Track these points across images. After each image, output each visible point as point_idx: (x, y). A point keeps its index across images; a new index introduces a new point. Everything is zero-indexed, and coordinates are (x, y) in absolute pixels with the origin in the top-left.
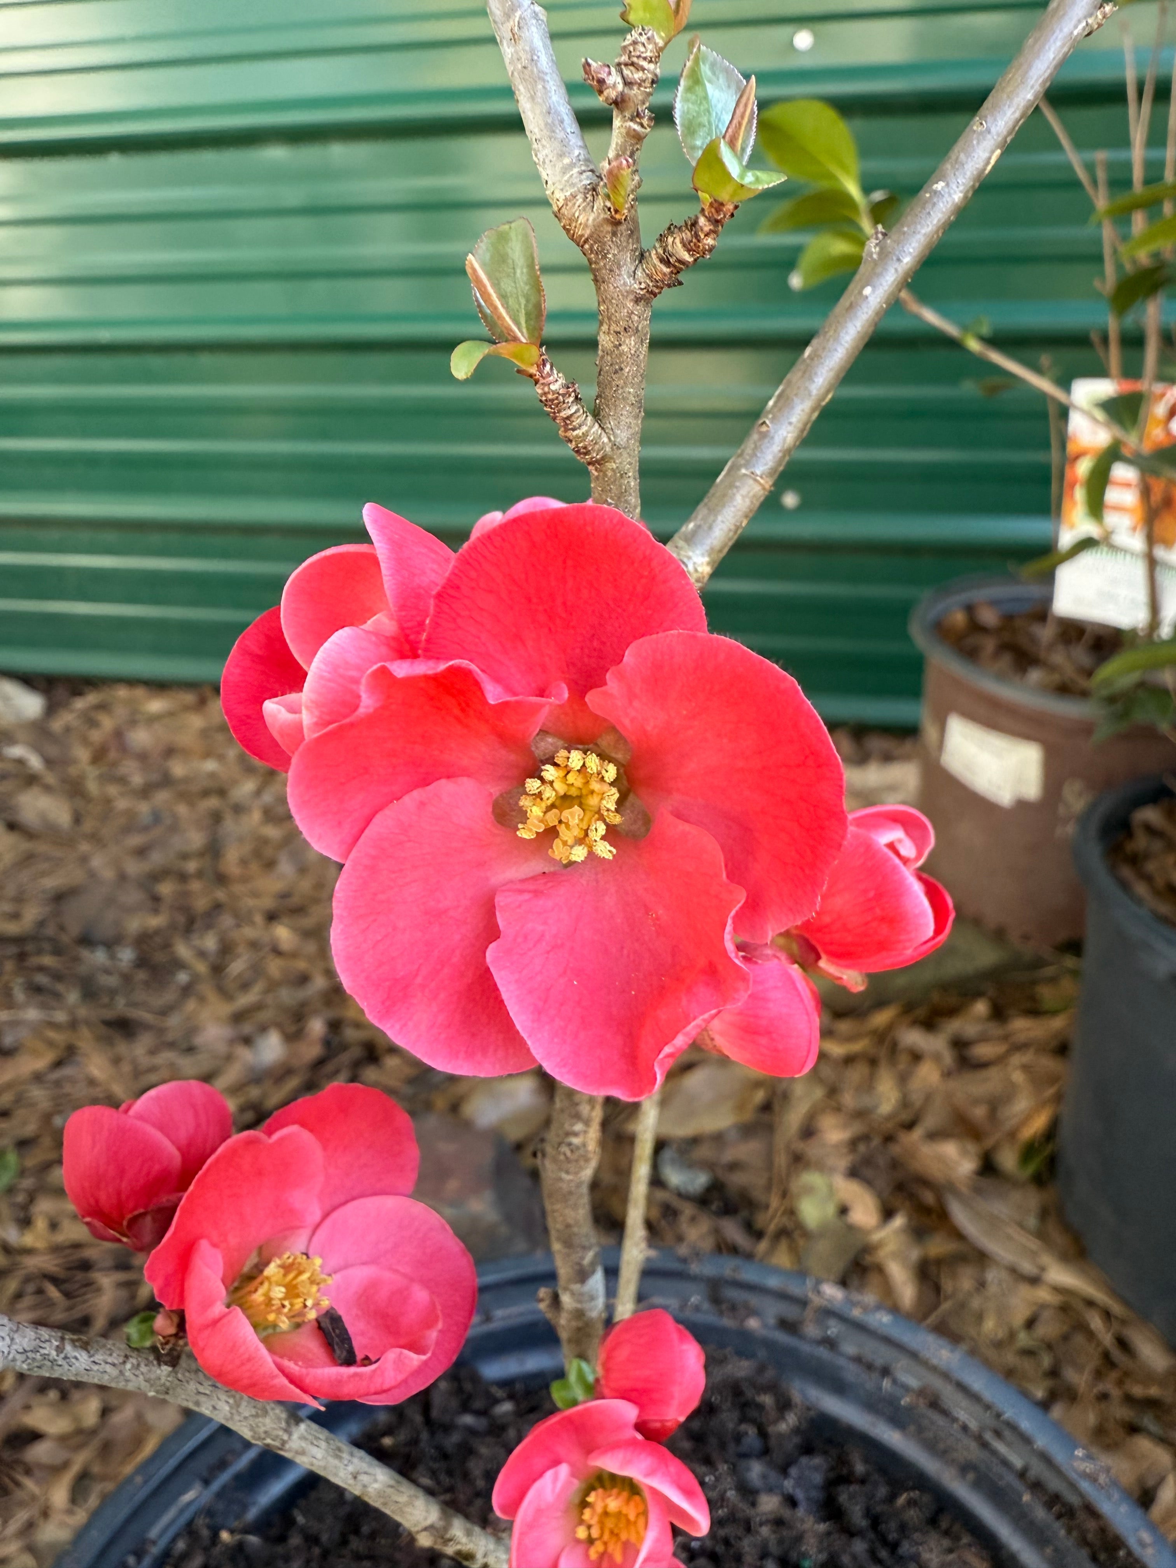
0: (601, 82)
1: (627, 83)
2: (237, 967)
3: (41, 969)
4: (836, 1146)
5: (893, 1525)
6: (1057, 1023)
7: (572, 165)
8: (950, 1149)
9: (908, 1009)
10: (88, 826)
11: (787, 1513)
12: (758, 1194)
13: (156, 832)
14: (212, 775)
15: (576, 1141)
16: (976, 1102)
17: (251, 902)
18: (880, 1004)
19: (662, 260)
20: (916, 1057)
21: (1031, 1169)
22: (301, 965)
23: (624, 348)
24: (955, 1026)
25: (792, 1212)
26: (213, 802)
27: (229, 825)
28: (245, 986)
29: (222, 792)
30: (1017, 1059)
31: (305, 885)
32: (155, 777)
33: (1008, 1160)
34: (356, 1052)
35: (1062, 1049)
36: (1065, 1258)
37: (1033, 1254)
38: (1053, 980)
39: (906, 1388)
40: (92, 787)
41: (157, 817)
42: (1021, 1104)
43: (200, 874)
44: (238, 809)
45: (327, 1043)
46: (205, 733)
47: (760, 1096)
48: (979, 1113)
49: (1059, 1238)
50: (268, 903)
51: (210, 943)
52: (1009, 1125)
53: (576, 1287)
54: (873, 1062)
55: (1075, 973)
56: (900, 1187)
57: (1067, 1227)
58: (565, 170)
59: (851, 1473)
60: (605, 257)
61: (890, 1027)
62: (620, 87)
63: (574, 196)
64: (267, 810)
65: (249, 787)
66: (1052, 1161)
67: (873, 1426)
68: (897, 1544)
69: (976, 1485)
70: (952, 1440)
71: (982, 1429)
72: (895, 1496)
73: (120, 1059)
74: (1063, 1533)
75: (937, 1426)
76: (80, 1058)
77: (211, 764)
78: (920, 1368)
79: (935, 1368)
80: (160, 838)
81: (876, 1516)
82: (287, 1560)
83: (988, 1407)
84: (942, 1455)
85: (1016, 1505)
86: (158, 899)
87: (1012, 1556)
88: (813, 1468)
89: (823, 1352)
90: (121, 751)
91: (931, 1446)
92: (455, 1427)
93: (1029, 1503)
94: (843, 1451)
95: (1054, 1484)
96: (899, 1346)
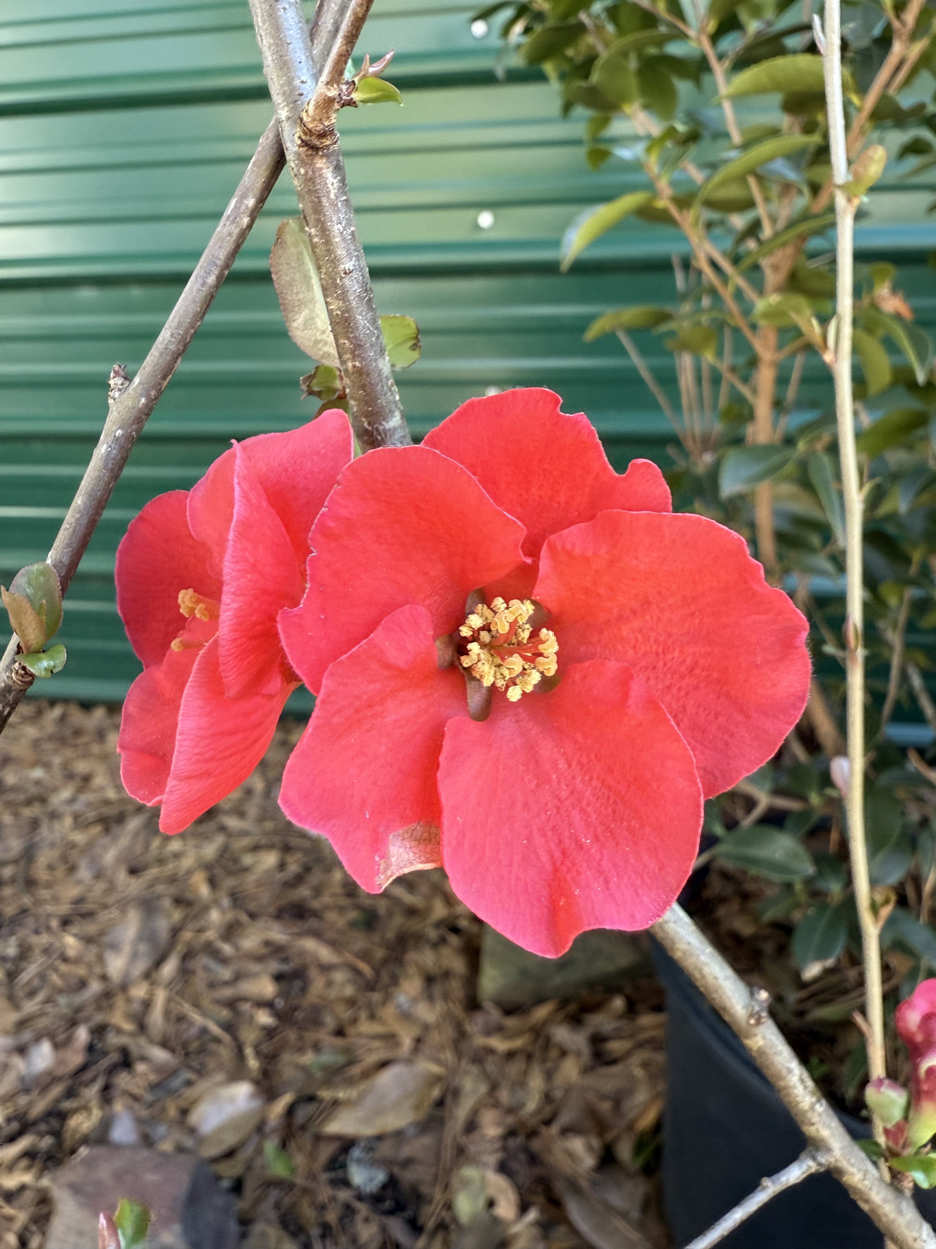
2: (30, 971)
4: (492, 1140)
8: (578, 1145)
9: (564, 1002)
12: (424, 1190)
14: (38, 783)
16: (603, 1097)
17: (49, 908)
21: (642, 1159)
22: (81, 971)
24: (596, 1021)
25: (449, 1206)
27: (44, 831)
28: (32, 994)
29: (43, 800)
30: (637, 1055)
31: (98, 889)
33: (625, 1150)
34: (114, 1057)
42: (641, 1096)
43: (13, 881)
44: (54, 816)
45: (90, 1048)
46: (36, 743)
47: (436, 1093)
48: (605, 1107)
49: (655, 1229)
50: (64, 909)
52: (631, 1115)
54: (529, 1057)
56: (538, 1183)
57: (663, 1220)
61: (546, 1022)
64: (76, 817)
65: (66, 793)
66: (658, 1153)
77: (37, 773)
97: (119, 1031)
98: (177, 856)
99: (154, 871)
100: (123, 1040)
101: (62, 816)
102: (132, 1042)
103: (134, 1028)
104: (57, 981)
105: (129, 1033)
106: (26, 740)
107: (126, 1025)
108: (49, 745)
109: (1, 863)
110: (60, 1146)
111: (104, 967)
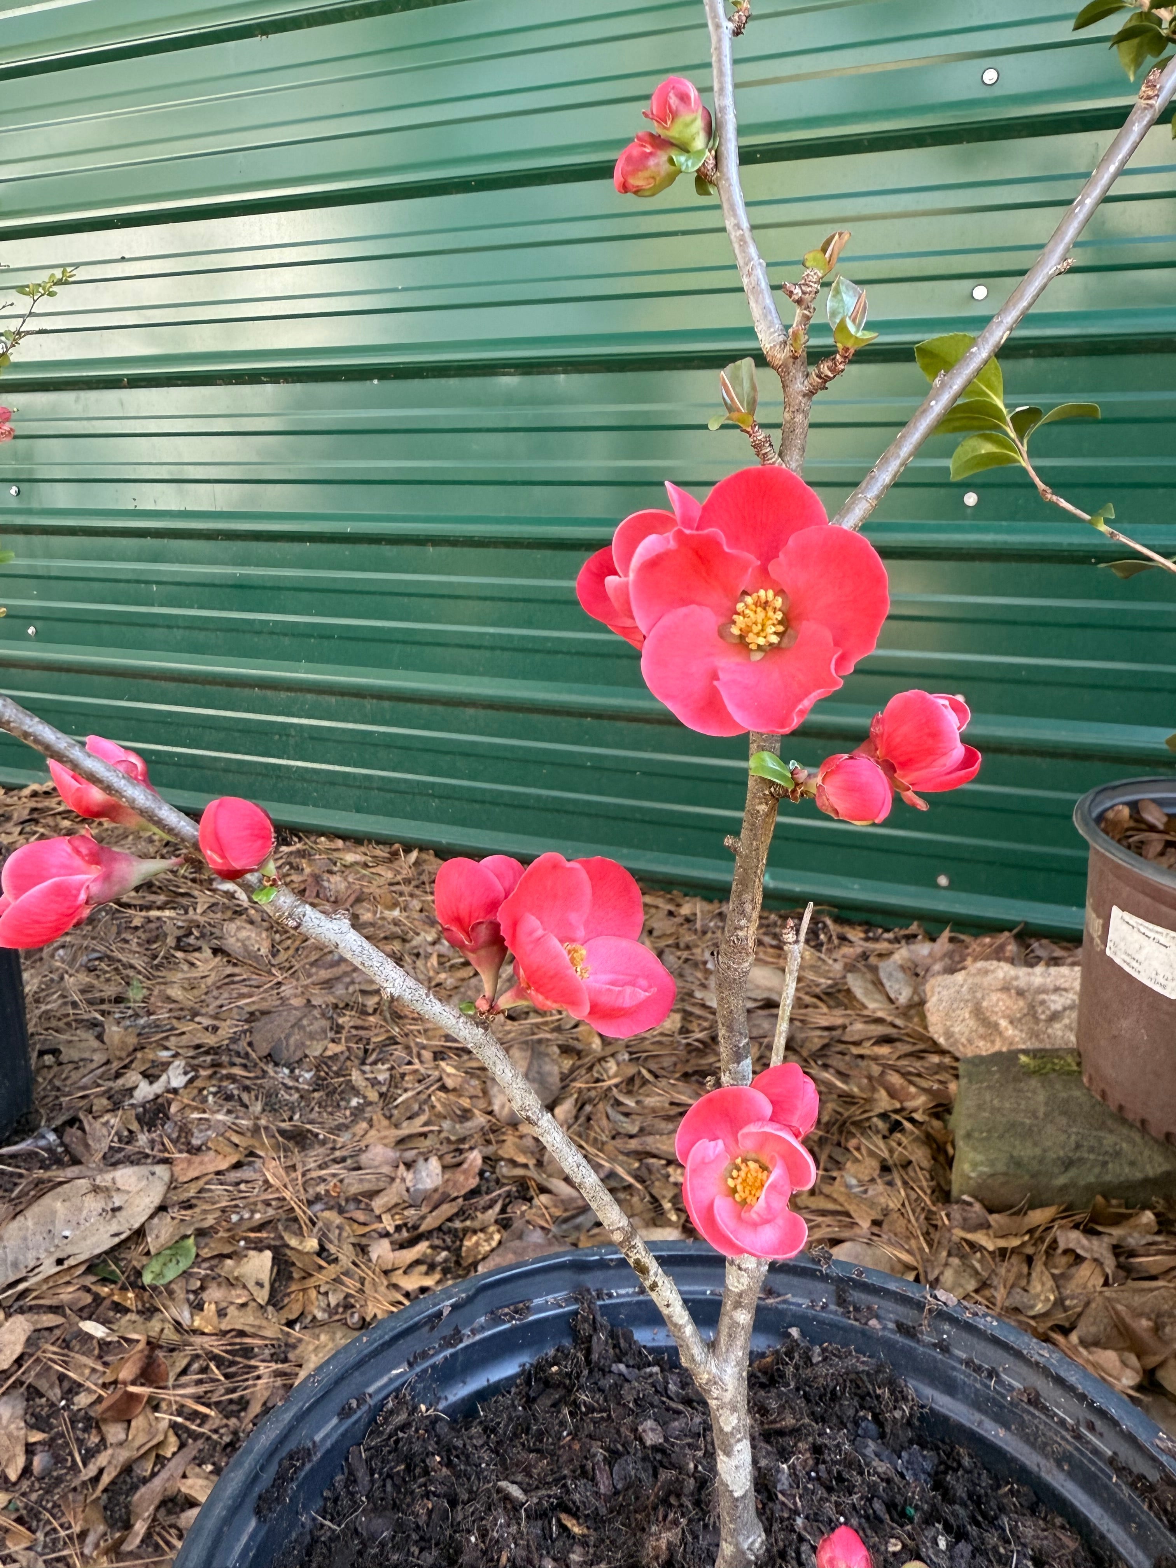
3: (232, 1078)
8: (1109, 1358)
10: (283, 956)
11: (896, 1478)
16: (1138, 1315)
17: (422, 1040)
18: (1037, 1204)
20: (1076, 1259)
22: (465, 1102)
23: (796, 420)
24: (1117, 1233)
39: (1012, 1388)
48: (1144, 1325)
54: (1030, 1260)
59: (959, 1464)
61: (1049, 1228)
67: (980, 1423)
68: (996, 1518)
69: (1071, 1475)
70: (1050, 1434)
71: (1078, 1423)
72: (999, 1487)
73: (294, 1167)
74: (1145, 1507)
75: (1036, 1421)
76: (258, 1163)
77: (396, 913)
78: (1024, 1370)
79: (1037, 1364)
80: (346, 974)
81: (979, 1497)
82: (471, 1438)
83: (1082, 1397)
84: (1042, 1449)
85: (1106, 1487)
86: (339, 1029)
87: (1103, 1537)
88: (924, 1457)
89: (938, 1355)
90: (318, 896)
91: (1031, 1440)
92: (610, 1372)
93: (1116, 1484)
94: (953, 1448)
95: (1141, 1466)
96: (1005, 1347)
97: (513, 1163)
100: (519, 1172)
101: (428, 956)
102: (533, 1173)
103: (532, 1163)
104: (439, 1107)
105: (525, 1166)
106: (382, 881)
107: (521, 1159)
108: (406, 889)
109: (363, 992)
110: (458, 1263)
111: (490, 1103)
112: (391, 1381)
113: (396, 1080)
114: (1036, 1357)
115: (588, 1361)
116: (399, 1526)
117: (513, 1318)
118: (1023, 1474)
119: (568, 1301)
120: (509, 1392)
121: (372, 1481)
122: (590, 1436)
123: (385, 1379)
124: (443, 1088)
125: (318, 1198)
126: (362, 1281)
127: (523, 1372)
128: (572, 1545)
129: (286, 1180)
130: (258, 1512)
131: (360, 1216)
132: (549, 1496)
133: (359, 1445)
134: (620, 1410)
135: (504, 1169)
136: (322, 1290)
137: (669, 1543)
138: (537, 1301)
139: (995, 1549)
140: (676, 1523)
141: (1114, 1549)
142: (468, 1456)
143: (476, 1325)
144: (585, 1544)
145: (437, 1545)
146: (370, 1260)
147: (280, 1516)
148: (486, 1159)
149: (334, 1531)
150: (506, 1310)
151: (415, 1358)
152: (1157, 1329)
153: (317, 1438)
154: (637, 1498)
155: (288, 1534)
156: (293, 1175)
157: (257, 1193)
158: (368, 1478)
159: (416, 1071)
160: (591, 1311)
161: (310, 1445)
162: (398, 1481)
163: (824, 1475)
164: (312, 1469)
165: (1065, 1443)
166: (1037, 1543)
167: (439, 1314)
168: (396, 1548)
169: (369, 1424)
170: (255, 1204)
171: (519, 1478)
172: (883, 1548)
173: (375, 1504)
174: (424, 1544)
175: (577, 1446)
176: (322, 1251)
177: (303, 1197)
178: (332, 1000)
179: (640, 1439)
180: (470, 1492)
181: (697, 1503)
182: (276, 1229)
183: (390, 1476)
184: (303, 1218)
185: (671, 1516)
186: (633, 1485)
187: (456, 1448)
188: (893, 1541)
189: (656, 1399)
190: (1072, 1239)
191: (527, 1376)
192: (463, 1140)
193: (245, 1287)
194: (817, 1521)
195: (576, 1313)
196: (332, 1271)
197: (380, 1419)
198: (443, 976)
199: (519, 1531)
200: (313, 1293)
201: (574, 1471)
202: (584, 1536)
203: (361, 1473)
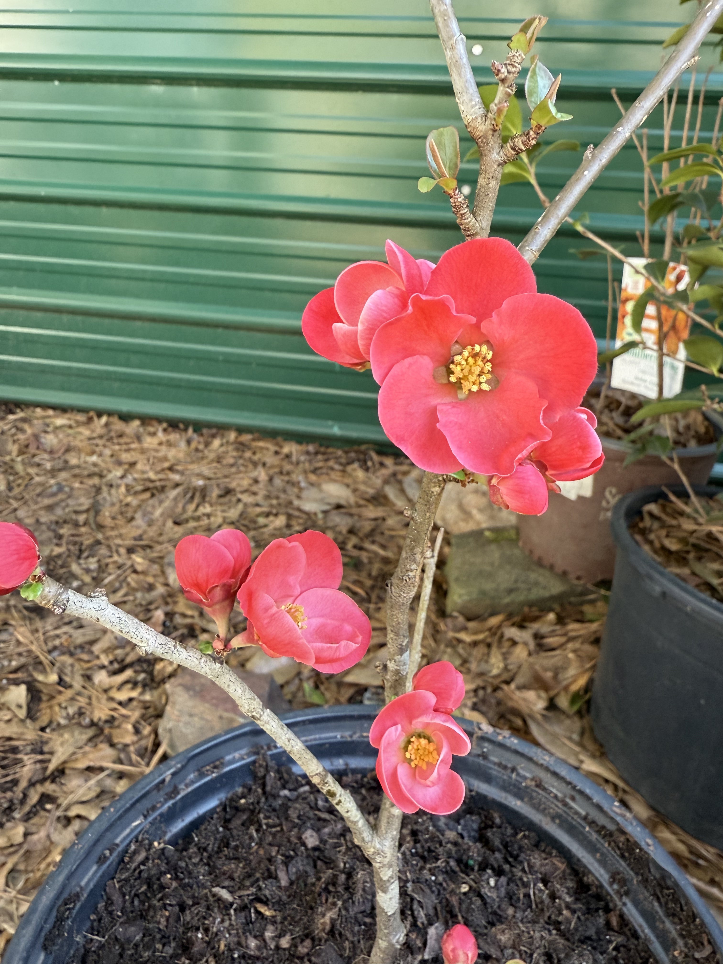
0: (499, 71)
1: (509, 72)
5: (516, 846)
6: (594, 626)
7: (476, 105)
8: (531, 695)
9: (510, 616)
10: (16, 491)
11: (460, 840)
13: (60, 496)
14: (95, 465)
15: (411, 574)
16: (546, 670)
17: (118, 541)
18: (493, 614)
19: (512, 148)
20: (514, 643)
21: (576, 708)
22: (150, 580)
23: (490, 185)
24: (535, 626)
26: (96, 481)
27: (105, 494)
29: (101, 475)
30: (570, 645)
31: (152, 532)
32: (60, 464)
33: (563, 702)
34: (183, 631)
35: (596, 641)
36: (593, 756)
37: (576, 754)
38: (592, 602)
39: (525, 778)
40: (19, 468)
41: (60, 489)
42: (572, 672)
43: (86, 523)
44: (111, 486)
45: (164, 625)
48: (549, 675)
49: (591, 746)
50: (129, 542)
51: (93, 564)
52: (565, 683)
53: (397, 658)
54: (489, 646)
55: (606, 599)
56: (502, 716)
57: (595, 740)
58: (473, 107)
59: (493, 823)
60: (488, 144)
61: (499, 627)
62: (506, 73)
63: (476, 118)
64: (128, 488)
65: (119, 473)
66: (588, 703)
67: (506, 799)
68: (518, 856)
69: (560, 826)
70: (549, 803)
71: (565, 797)
72: (517, 834)
73: (37, 631)
74: (606, 845)
75: (540, 796)
76: (11, 629)
77: (94, 458)
78: (533, 767)
79: (542, 765)
80: (62, 500)
81: (507, 843)
82: (190, 858)
83: (569, 783)
84: (543, 811)
85: (582, 833)
86: (60, 537)
87: (579, 860)
88: (473, 821)
89: (481, 761)
90: (38, 448)
91: (537, 807)
92: (279, 796)
93: (588, 832)
94: (489, 813)
95: (602, 820)
96: (522, 755)
97: (184, 616)
98: (208, 516)
99: (192, 524)
100: (188, 621)
101: (118, 486)
102: (197, 621)
103: (196, 614)
104: (133, 584)
105: (192, 617)
106: (82, 437)
107: (189, 612)
108: (100, 442)
109: (76, 512)
110: (152, 680)
111: (166, 578)
112: (132, 831)
113: (102, 568)
114: (541, 762)
115: (264, 793)
116: (147, 932)
117: (213, 772)
118: (531, 826)
119: (249, 755)
120: (212, 818)
121: (124, 901)
122: (270, 844)
123: (128, 831)
124: (135, 571)
125: (55, 648)
126: (90, 698)
127: (221, 804)
128: (266, 925)
129: (32, 638)
130: (45, 948)
131: (85, 657)
132: (248, 895)
133: (113, 878)
134: (290, 825)
135: (178, 620)
136: (63, 705)
137: (332, 919)
138: (228, 758)
139: (521, 879)
140: (334, 904)
141: (585, 867)
142: (190, 873)
143: (188, 781)
144: (274, 923)
145: (174, 939)
146: (94, 684)
147: (62, 946)
148: (167, 614)
149: (100, 942)
150: (208, 768)
151: (148, 812)
152: (556, 676)
153: (83, 883)
154: (306, 885)
155: (67, 953)
156: (37, 635)
157: (12, 648)
158: (120, 900)
159: (115, 562)
160: (264, 759)
161: (78, 889)
162: (142, 897)
163: (420, 850)
164: (82, 907)
165: (559, 809)
166: (543, 869)
167: (163, 781)
168: (147, 947)
169: (119, 864)
170: (11, 655)
171: (226, 883)
172: (458, 891)
173: (128, 917)
174: (165, 940)
175: (261, 852)
176: (61, 681)
177: (45, 648)
178: (53, 518)
179: (304, 844)
180: (193, 897)
181: (347, 888)
182: (27, 670)
183: (137, 895)
184: (45, 662)
185: (330, 900)
186: (302, 876)
187: (181, 868)
188: (464, 885)
189: (311, 814)
190: (512, 632)
191: (224, 806)
192: (150, 603)
193: (9, 709)
194: (418, 882)
195: (254, 762)
196: (69, 693)
197: (126, 859)
198: (129, 499)
199: (231, 925)
200: (57, 709)
201: (263, 874)
202: (273, 917)
203: (117, 898)
